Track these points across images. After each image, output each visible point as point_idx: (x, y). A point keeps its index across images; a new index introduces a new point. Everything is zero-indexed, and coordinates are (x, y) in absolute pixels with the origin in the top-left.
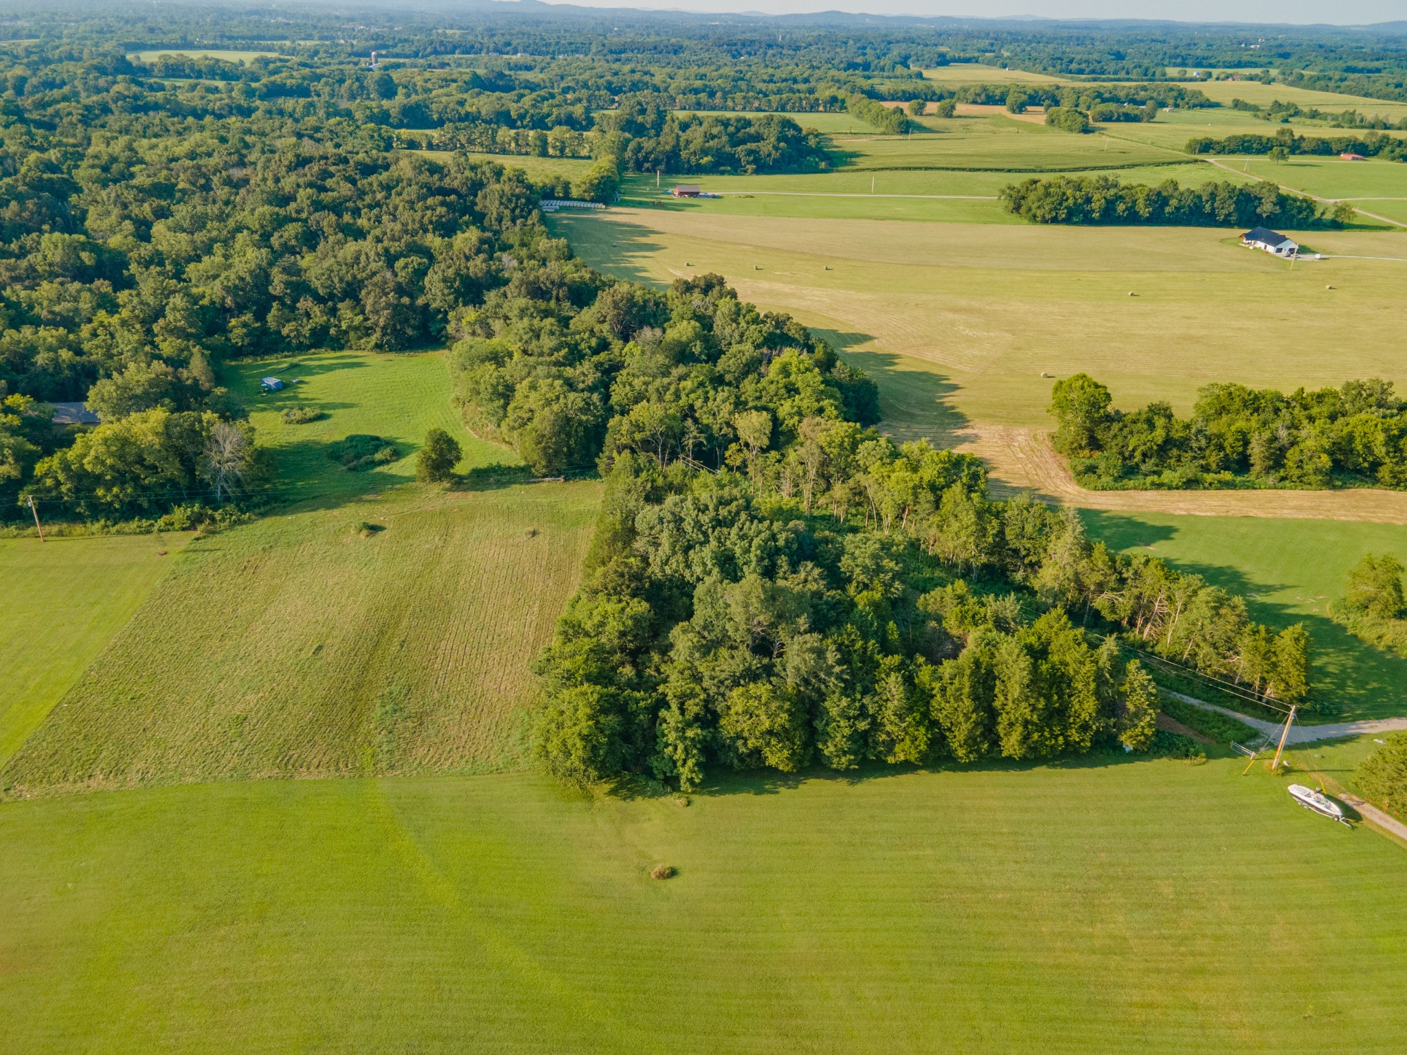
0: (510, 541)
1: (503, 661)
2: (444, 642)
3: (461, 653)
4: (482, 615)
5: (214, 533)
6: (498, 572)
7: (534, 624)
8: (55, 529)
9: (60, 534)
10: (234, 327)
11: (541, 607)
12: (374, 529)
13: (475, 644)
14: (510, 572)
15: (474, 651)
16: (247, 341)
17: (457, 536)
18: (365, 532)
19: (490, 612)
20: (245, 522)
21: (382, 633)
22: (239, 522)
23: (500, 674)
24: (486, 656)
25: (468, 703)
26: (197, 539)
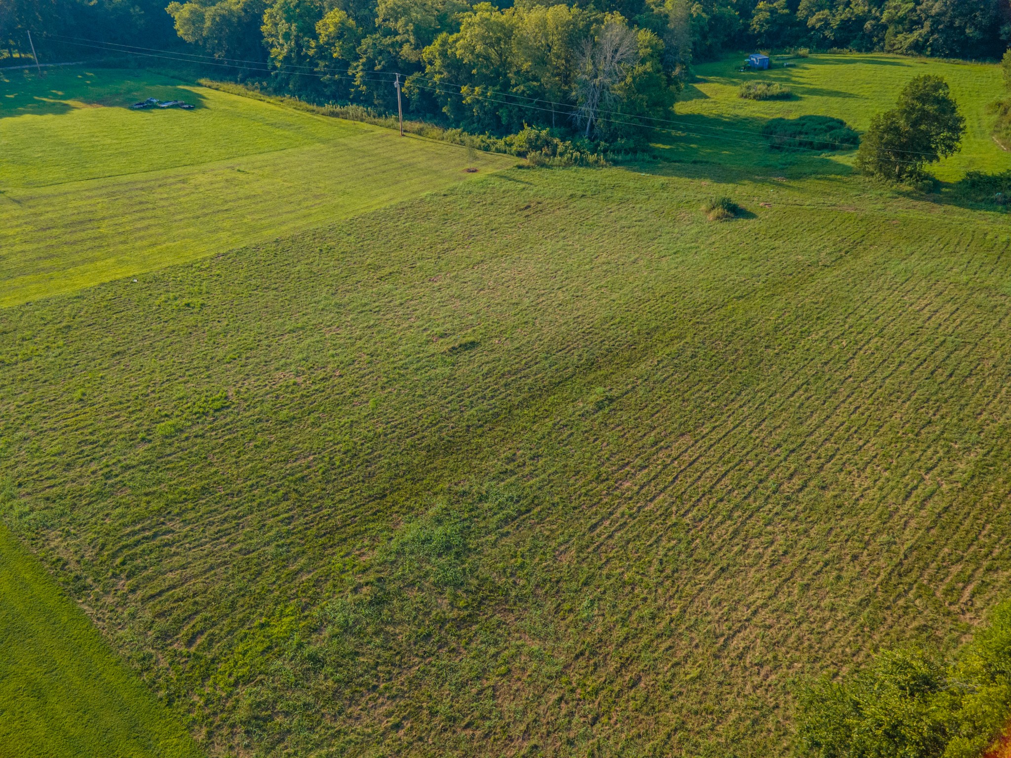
0: (980, 297)
1: (791, 563)
2: (688, 439)
3: (705, 483)
4: (815, 420)
5: (543, 165)
6: (909, 345)
7: (937, 504)
8: (417, 126)
9: (420, 132)
10: (761, 10)
11: (982, 470)
12: (734, 211)
13: (753, 478)
14: (941, 354)
15: (737, 497)
16: (766, 27)
17: (869, 258)
18: (719, 211)
19: (837, 420)
20: (588, 165)
21: (592, 365)
22: (582, 162)
23: (758, 597)
24: (756, 524)
25: (619, 633)
26: (520, 167)
